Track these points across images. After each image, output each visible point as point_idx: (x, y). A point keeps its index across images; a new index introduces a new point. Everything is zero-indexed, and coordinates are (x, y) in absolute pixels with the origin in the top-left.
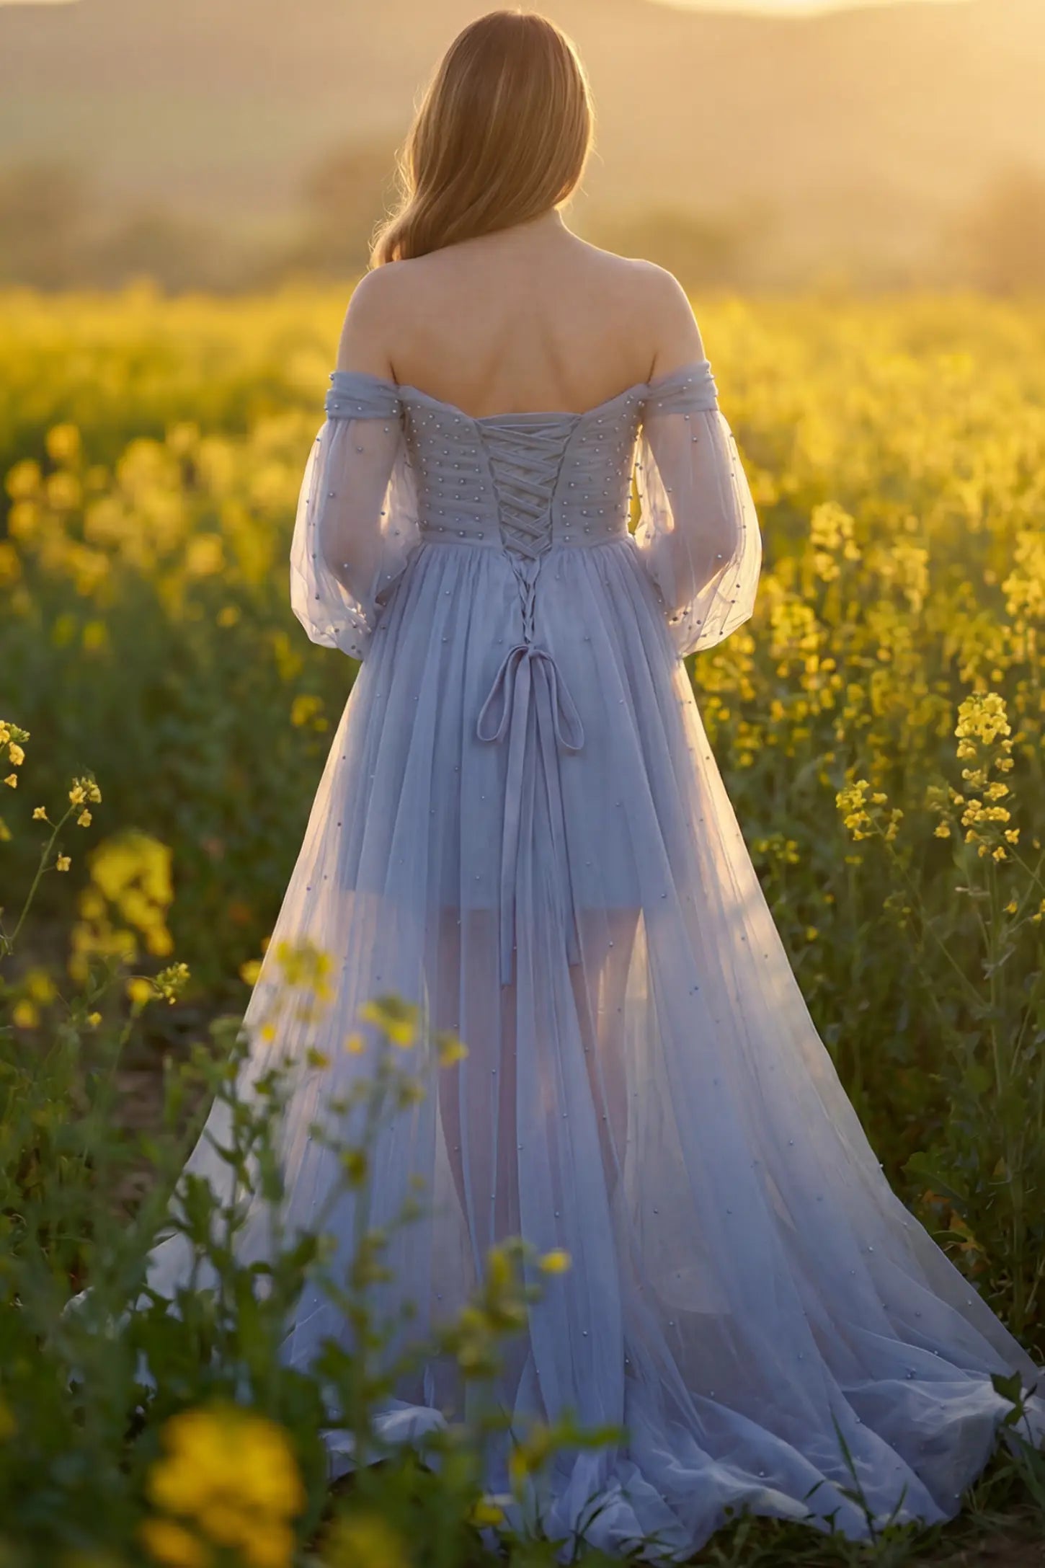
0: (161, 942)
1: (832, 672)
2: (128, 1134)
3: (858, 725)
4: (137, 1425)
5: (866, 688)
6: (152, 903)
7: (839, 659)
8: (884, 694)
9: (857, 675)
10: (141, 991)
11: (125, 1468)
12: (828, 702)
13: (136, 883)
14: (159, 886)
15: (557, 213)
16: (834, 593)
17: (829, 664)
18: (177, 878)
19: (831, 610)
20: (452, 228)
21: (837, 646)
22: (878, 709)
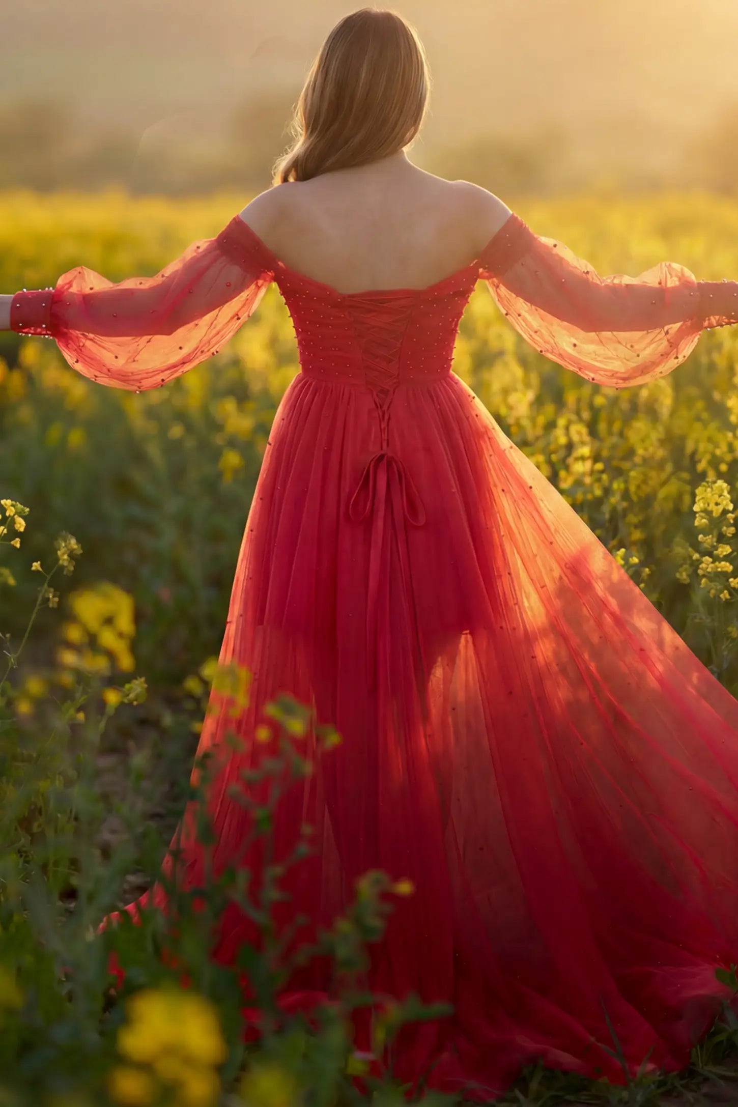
0: (126, 662)
1: (602, 472)
2: (105, 797)
3: (620, 508)
4: (110, 1003)
5: (626, 482)
6: (121, 635)
7: (607, 462)
8: (638, 487)
9: (618, 473)
10: (112, 698)
11: (102, 1033)
12: (598, 492)
13: (109, 621)
14: (125, 623)
15: (402, 152)
16: (603, 415)
17: (599, 466)
18: (138, 617)
19: (602, 427)
20: (330, 161)
21: (605, 453)
22: (635, 498)
